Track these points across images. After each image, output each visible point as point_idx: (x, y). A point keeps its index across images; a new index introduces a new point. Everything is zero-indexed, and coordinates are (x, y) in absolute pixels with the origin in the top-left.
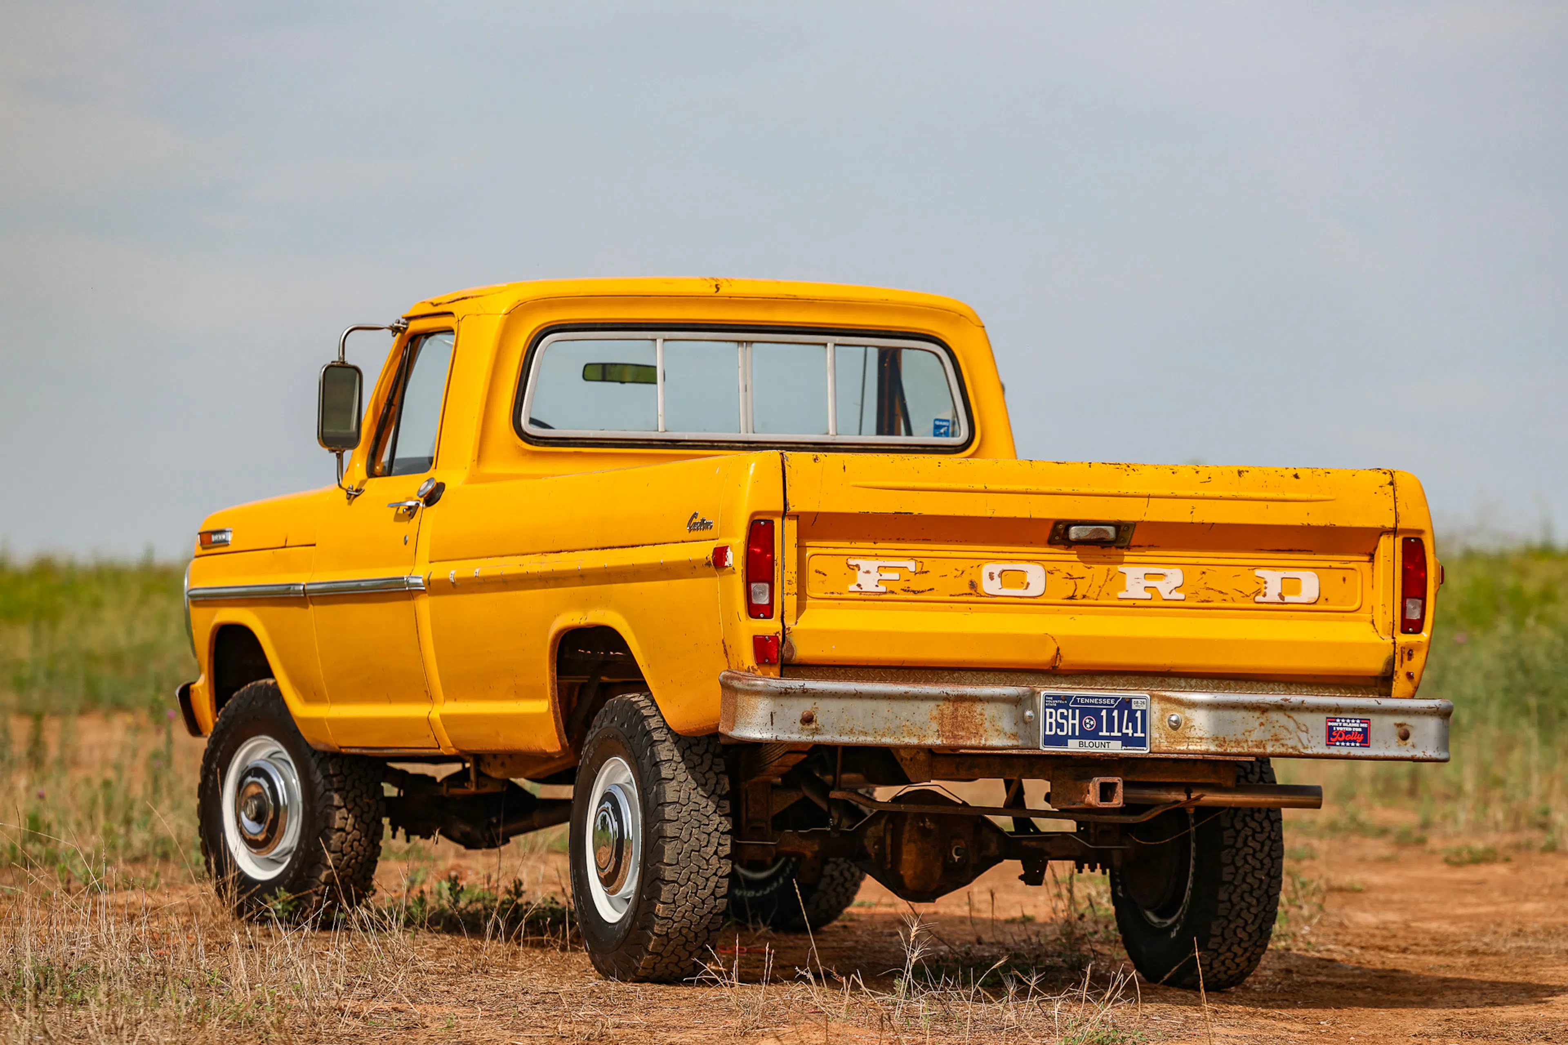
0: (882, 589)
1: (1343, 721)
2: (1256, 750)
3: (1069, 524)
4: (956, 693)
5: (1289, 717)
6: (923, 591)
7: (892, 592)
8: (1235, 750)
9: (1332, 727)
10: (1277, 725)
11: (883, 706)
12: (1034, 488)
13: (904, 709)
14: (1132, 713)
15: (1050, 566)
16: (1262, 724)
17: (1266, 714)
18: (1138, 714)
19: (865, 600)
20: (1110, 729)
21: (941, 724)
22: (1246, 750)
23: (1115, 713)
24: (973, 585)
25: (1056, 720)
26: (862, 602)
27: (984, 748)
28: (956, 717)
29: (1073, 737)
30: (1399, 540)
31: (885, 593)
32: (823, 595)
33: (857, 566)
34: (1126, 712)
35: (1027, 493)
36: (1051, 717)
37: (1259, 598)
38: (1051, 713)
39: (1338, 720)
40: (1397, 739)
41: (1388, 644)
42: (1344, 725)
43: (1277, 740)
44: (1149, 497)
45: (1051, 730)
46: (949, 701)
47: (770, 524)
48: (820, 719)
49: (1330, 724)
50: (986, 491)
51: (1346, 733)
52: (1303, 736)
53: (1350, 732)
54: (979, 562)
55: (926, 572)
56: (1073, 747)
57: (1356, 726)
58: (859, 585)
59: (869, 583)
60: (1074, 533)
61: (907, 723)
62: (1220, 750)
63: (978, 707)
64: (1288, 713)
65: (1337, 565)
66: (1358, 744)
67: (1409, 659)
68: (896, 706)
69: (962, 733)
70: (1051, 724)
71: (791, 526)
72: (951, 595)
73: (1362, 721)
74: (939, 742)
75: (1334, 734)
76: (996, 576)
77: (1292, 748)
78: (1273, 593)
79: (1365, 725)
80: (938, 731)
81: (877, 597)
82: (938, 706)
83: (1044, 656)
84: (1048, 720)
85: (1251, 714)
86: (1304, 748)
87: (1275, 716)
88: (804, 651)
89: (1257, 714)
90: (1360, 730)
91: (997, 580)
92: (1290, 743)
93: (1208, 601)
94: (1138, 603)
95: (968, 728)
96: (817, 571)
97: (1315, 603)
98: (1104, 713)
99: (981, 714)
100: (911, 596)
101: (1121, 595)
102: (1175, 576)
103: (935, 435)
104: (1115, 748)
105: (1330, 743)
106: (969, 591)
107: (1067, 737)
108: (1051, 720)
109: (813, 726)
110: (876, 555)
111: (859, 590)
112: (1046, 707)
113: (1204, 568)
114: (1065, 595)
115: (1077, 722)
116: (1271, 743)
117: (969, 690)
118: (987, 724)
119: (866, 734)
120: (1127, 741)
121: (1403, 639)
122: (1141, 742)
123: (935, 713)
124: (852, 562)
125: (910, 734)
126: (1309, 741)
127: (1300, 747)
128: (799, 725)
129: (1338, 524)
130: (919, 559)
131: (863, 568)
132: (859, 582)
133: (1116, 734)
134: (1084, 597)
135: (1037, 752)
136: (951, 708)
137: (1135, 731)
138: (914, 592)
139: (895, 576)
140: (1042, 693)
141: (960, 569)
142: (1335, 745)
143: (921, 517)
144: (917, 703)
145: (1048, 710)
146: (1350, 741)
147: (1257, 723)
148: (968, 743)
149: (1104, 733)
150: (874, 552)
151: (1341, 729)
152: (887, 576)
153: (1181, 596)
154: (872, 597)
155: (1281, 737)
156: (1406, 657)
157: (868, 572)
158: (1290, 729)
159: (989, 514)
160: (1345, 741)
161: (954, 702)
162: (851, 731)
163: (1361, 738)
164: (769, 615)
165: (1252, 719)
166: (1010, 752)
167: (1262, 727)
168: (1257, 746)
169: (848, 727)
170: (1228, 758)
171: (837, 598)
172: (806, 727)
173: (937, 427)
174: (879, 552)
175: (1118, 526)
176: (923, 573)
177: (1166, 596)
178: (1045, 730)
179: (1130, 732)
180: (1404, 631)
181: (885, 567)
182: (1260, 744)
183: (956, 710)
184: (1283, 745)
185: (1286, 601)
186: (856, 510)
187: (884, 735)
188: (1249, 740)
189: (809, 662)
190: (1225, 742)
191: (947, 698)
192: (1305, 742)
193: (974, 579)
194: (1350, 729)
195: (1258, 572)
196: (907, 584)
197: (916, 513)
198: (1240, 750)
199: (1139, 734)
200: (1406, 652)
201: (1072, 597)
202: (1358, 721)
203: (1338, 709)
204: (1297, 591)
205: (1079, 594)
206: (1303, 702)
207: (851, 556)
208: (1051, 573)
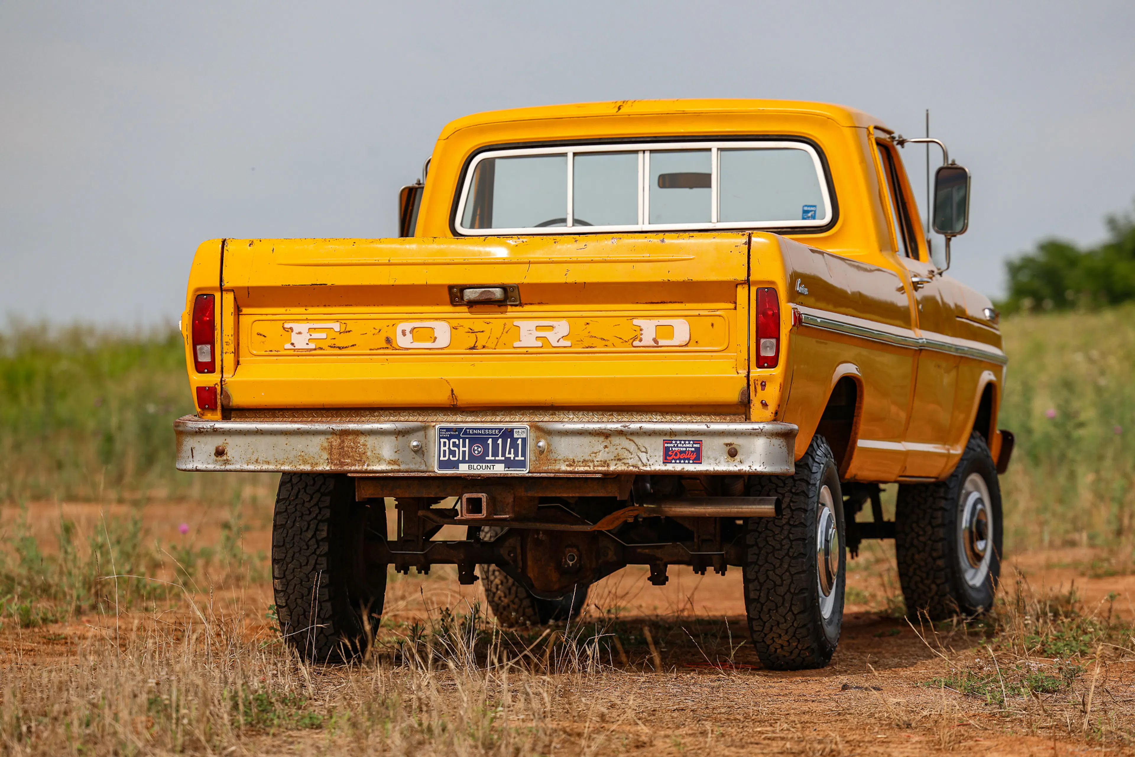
0: (312, 346)
1: (678, 442)
2: (600, 468)
3: (463, 288)
4: (340, 428)
5: (630, 440)
6: (346, 347)
7: (321, 349)
8: (582, 469)
9: (668, 447)
10: (619, 447)
11: (282, 440)
12: (430, 260)
13: (299, 443)
14: (514, 441)
15: (455, 323)
16: (606, 447)
17: (609, 439)
18: (519, 442)
19: (298, 356)
20: (495, 454)
21: (330, 454)
22: (592, 469)
23: (500, 441)
24: (388, 340)
25: (449, 448)
26: (297, 358)
27: (366, 472)
28: (343, 448)
29: (464, 461)
30: (753, 290)
31: (315, 349)
32: (263, 353)
33: (291, 328)
34: (509, 440)
35: (424, 264)
36: (445, 446)
37: (636, 343)
38: (445, 443)
39: (674, 442)
40: (726, 456)
41: (741, 378)
42: (679, 445)
43: (619, 460)
44: (529, 263)
45: (444, 456)
46: (336, 435)
47: (211, 298)
48: (230, 453)
49: (666, 445)
50: (390, 264)
51: (681, 452)
52: (643, 456)
53: (684, 452)
54: (394, 322)
55: (349, 332)
56: (464, 469)
57: (690, 447)
58: (292, 344)
59: (301, 342)
60: (470, 294)
61: (302, 454)
62: (569, 469)
63: (362, 439)
64: (630, 437)
65: (706, 313)
66: (691, 462)
67: (763, 389)
68: (294, 440)
69: (348, 461)
70: (445, 451)
71: (229, 298)
72: (371, 350)
73: (695, 442)
74: (328, 468)
75: (670, 453)
76: (407, 332)
77: (633, 466)
78: (648, 339)
79: (698, 446)
80: (328, 459)
81: (308, 353)
82: (328, 439)
83: (442, 397)
84: (442, 448)
85: (596, 439)
86: (644, 465)
87: (616, 440)
88: (240, 398)
89: (602, 439)
90: (693, 449)
91: (409, 336)
92: (631, 462)
93: (591, 347)
94: (530, 350)
95: (353, 456)
96: (258, 334)
97: (686, 345)
98: (490, 441)
99: (364, 445)
100: (337, 351)
101: (516, 344)
102: (562, 327)
103: (804, 219)
104: (499, 469)
105: (666, 462)
106: (385, 345)
107: (459, 462)
108: (445, 448)
109: (225, 458)
110: (307, 319)
111: (292, 347)
112: (440, 438)
113: (588, 320)
114: (468, 346)
115: (467, 449)
116: (614, 462)
117: (352, 426)
118: (369, 453)
119: (268, 463)
120: (508, 463)
121: (757, 372)
122: (522, 464)
123: (326, 444)
124: (287, 325)
125: (305, 462)
126: (648, 460)
127: (640, 464)
128: (213, 457)
129: (695, 279)
130: (343, 322)
131: (296, 330)
132: (292, 342)
133: (500, 458)
134: (484, 347)
135: (432, 475)
136: (339, 440)
137: (516, 455)
138: (339, 348)
139: (323, 335)
140: (437, 427)
141: (378, 328)
142: (671, 463)
143: (333, 288)
144: (309, 438)
145: (442, 440)
146: (684, 459)
147: (602, 446)
148: (353, 468)
149: (490, 458)
150: (305, 317)
151: (677, 449)
152: (315, 335)
153: (568, 343)
154: (304, 353)
155: (622, 457)
156: (759, 388)
157: (300, 333)
158: (631, 450)
159: (391, 282)
160: (680, 459)
161: (340, 435)
163: (694, 456)
164: (212, 370)
165: (598, 444)
166: (389, 474)
167: (606, 449)
168: (602, 465)
169: (254, 458)
170: (577, 476)
171: (274, 354)
172: (219, 458)
173: (805, 212)
174: (310, 317)
175: (504, 288)
176: (346, 332)
177: (555, 344)
178: (440, 456)
179: (512, 456)
180: (760, 365)
181: (315, 329)
182: (605, 463)
183: (343, 442)
184: (625, 464)
185: (660, 344)
186: (279, 283)
187: (282, 464)
188: (595, 460)
189: (246, 407)
190: (574, 462)
191: (333, 433)
192: (645, 461)
193: (390, 336)
194: (684, 449)
195: (636, 322)
196: (333, 342)
197: (329, 284)
198: (586, 468)
199: (520, 458)
200: (759, 383)
201: (474, 348)
202: (691, 442)
203: (672, 433)
204: (671, 336)
205: (479, 344)
206: (640, 428)
207: (286, 320)
208: (455, 328)
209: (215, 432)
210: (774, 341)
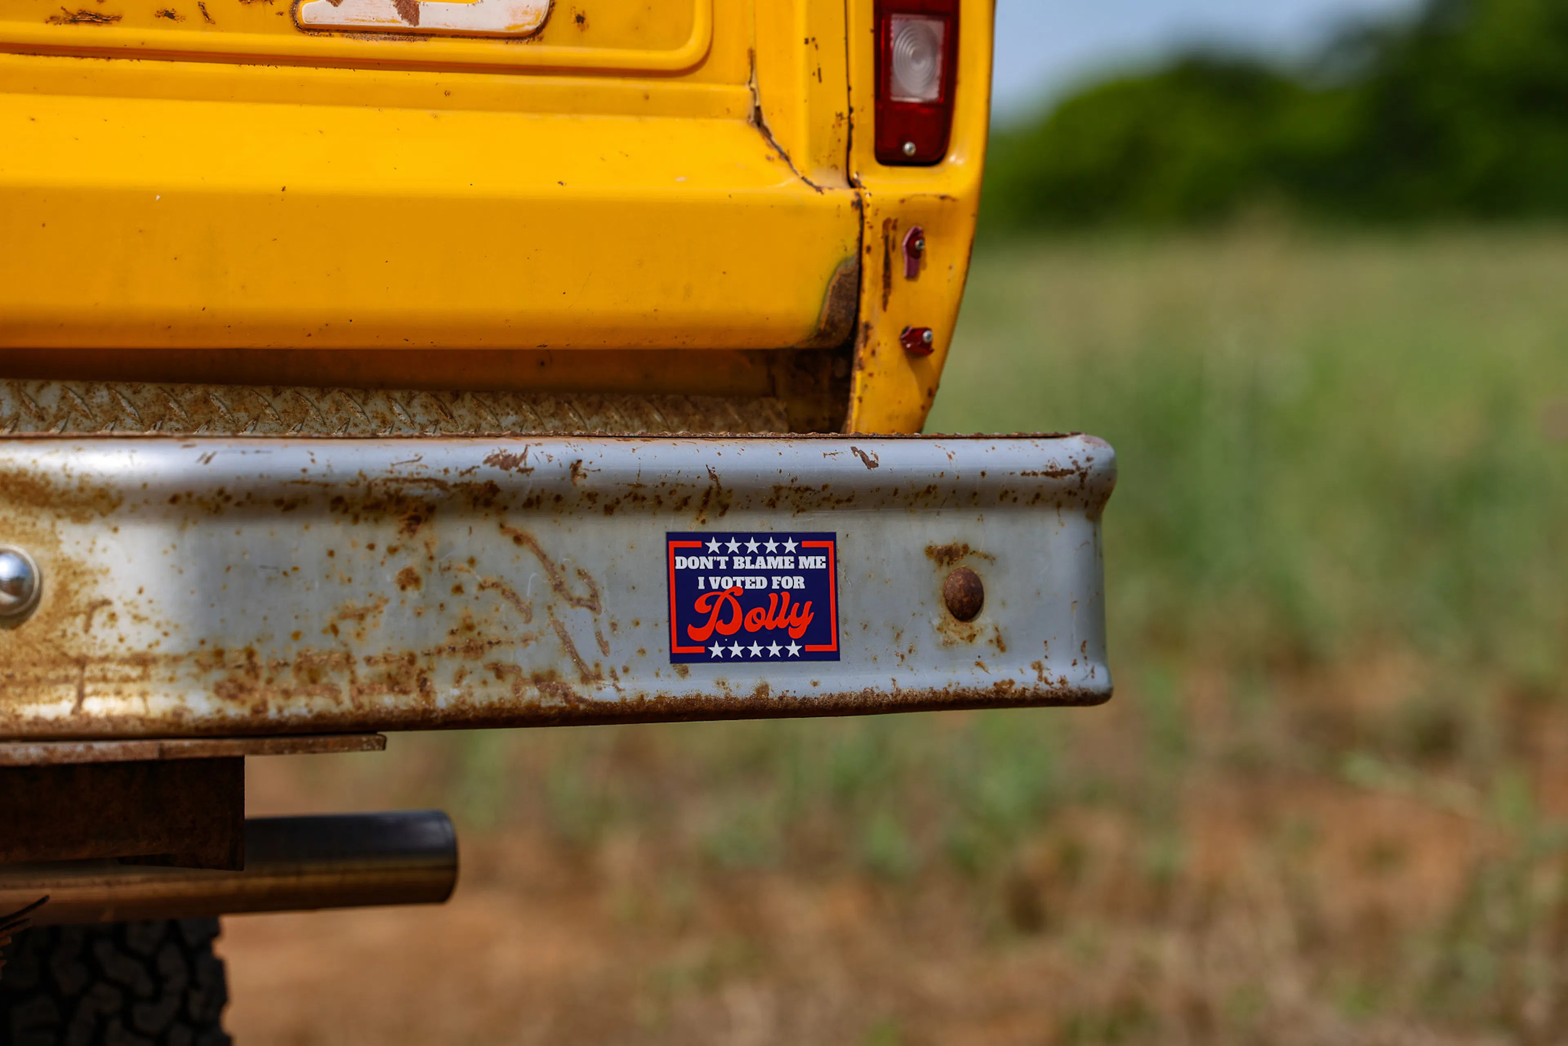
1: (733, 546)
5: (518, 539)
9: (690, 575)
10: (470, 579)
16: (409, 579)
17: (424, 533)
22: (347, 704)
39: (714, 546)
40: (938, 614)
41: (838, 211)
42: (739, 563)
43: (473, 650)
49: (682, 563)
51: (750, 599)
52: (579, 627)
53: (762, 599)
57: (783, 571)
62: (234, 711)
64: (517, 523)
66: (794, 649)
67: (912, 274)
73: (807, 545)
75: (700, 606)
77: (537, 680)
79: (820, 564)
85: (363, 532)
86: (585, 679)
89: (388, 535)
90: (798, 583)
92: (528, 660)
93: (96, 19)
97: (536, 35)
105: (684, 650)
116: (448, 666)
126: (604, 646)
127: (569, 676)
142: (707, 657)
146: (764, 639)
147: (389, 576)
151: (727, 583)
155: (493, 632)
156: (897, 265)
158: (528, 594)
160: (745, 639)
163: (806, 619)
165: (369, 559)
167: (412, 593)
168: (393, 683)
180: (889, 154)
182: (407, 670)
184: (499, 671)
185: (426, 21)
188: (360, 653)
190: (253, 670)
192: (589, 651)
194: (761, 583)
198: (321, 703)
200: (902, 240)
202: (790, 546)
203: (714, 496)
206: (575, 467)
210: (937, 27)
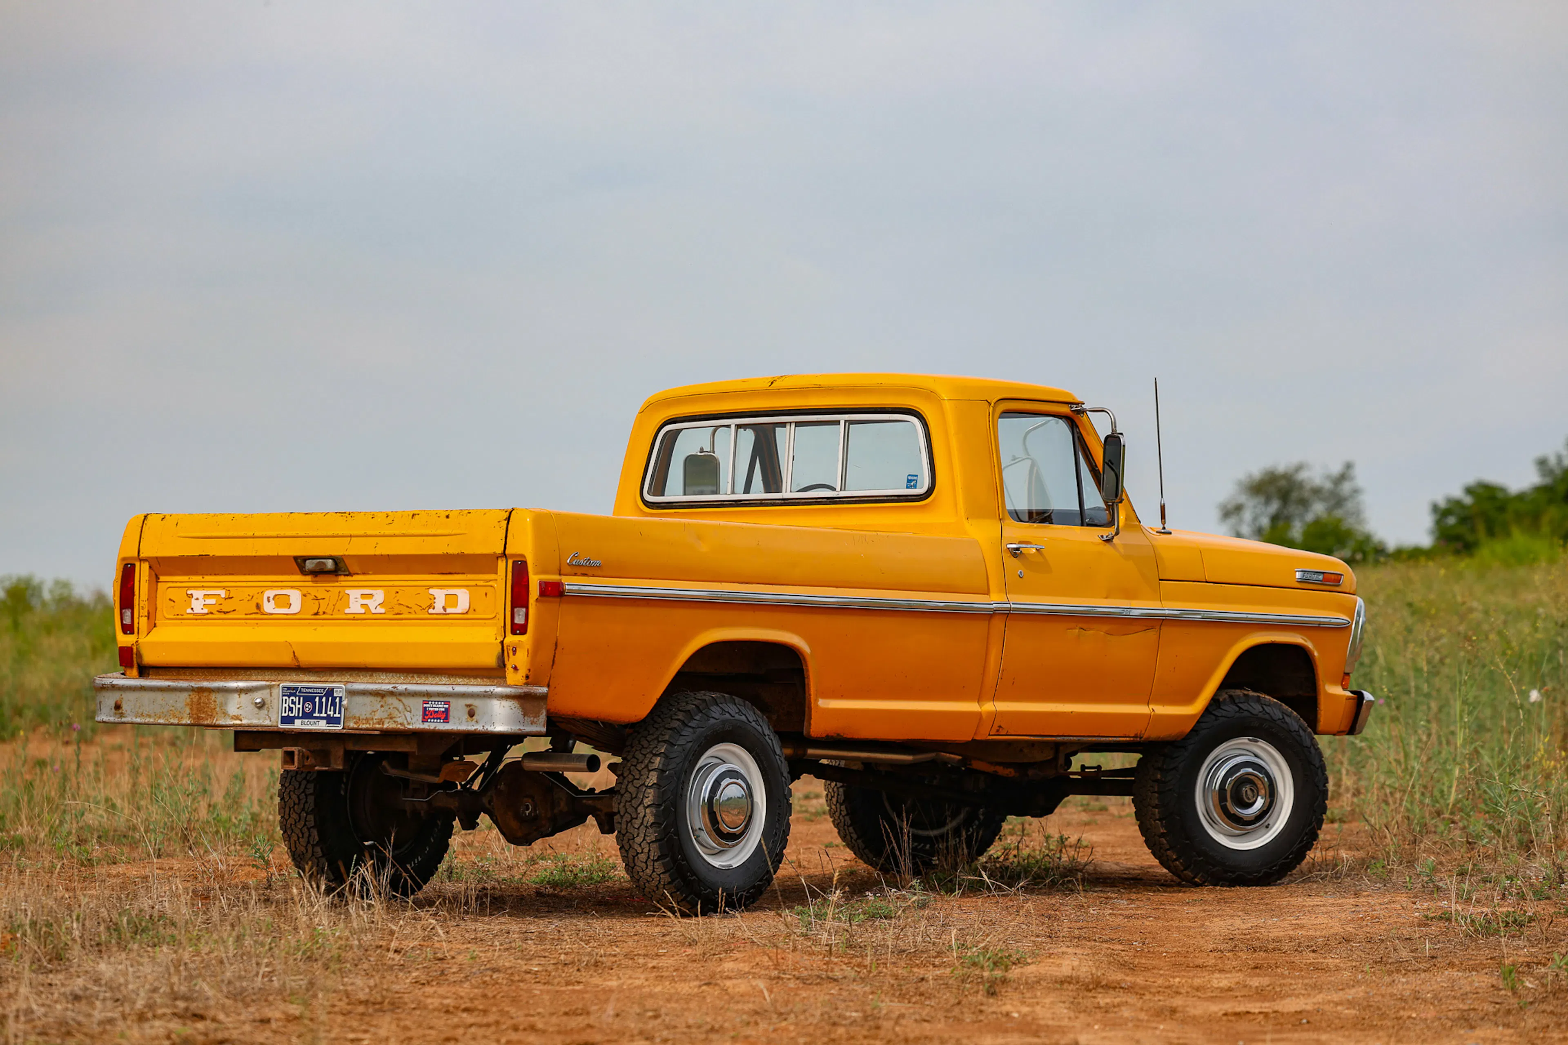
0: (205, 611)
1: (433, 703)
2: (377, 726)
3: (305, 559)
4: (197, 686)
5: (399, 701)
7: (212, 613)
8: (364, 726)
9: (426, 708)
10: (391, 707)
11: (159, 696)
12: (282, 534)
13: (171, 698)
14: (334, 699)
15: (305, 591)
16: (382, 706)
17: (384, 699)
18: (337, 700)
19: (197, 620)
20: (320, 712)
21: (191, 709)
22: (372, 727)
23: (324, 700)
24: (258, 606)
25: (289, 705)
26: (196, 622)
27: (215, 726)
28: (200, 704)
29: (298, 718)
30: (510, 562)
31: (208, 614)
32: (173, 617)
33: (192, 595)
34: (330, 699)
35: (278, 537)
36: (286, 703)
37: (431, 611)
38: (286, 700)
39: (430, 703)
40: (467, 716)
41: (498, 644)
42: (434, 706)
43: (391, 718)
44: (351, 536)
45: (285, 713)
46: (195, 692)
47: (133, 565)
48: (125, 707)
49: (424, 706)
50: (254, 537)
51: (435, 713)
52: (408, 714)
53: (437, 712)
54: (263, 589)
55: (232, 598)
56: (298, 725)
57: (441, 707)
58: (192, 609)
59: (198, 607)
60: (309, 565)
61: (172, 709)
62: (355, 726)
63: (213, 696)
64: (399, 698)
65: (481, 583)
66: (442, 721)
67: (514, 654)
68: (167, 696)
69: (203, 715)
70: (285, 708)
71: (145, 566)
72: (246, 615)
73: (446, 703)
74: (189, 722)
75: (427, 713)
76: (271, 599)
77: (400, 725)
78: (439, 607)
79: (447, 706)
80: (189, 714)
81: (203, 617)
82: (189, 696)
83: (286, 659)
84: (284, 705)
85: (376, 698)
86: (409, 724)
87: (391, 700)
88: (150, 657)
89: (379, 699)
90: (444, 710)
91: (272, 602)
92: (399, 720)
93: (399, 614)
94: (357, 616)
95: (207, 711)
96: (169, 600)
97: (467, 613)
98: (317, 700)
99: (214, 701)
100: (223, 616)
101: (347, 611)
102: (379, 595)
103: (907, 488)
104: (322, 726)
105: (424, 720)
106: (256, 611)
107: (295, 718)
108: (286, 706)
109: (121, 711)
110: (203, 587)
111: (192, 612)
112: (284, 696)
113: (397, 589)
114: (312, 612)
115: (301, 706)
116: (387, 721)
117: (205, 684)
118: (218, 709)
119: (150, 716)
120: (330, 720)
121: (511, 639)
122: (337, 721)
123: (188, 700)
124: (189, 592)
125: (174, 716)
126: (412, 720)
127: (405, 723)
128: (113, 710)
129: (466, 552)
130: (228, 589)
131: (195, 597)
132: (192, 607)
133: (323, 715)
134: (324, 613)
135: (276, 729)
136: (197, 697)
137: (335, 713)
138: (225, 613)
139: (213, 601)
140: (281, 686)
141: (251, 595)
142: (428, 722)
143: (215, 558)
144: (178, 694)
145: (284, 698)
146: (437, 719)
147: (379, 706)
148: (206, 722)
149: (316, 715)
150: (201, 585)
151: (432, 709)
152: (209, 601)
153: (383, 611)
154: (201, 617)
155: (393, 716)
156: (511, 653)
157: (197, 599)
158: (400, 711)
159: (254, 554)
160: (434, 719)
161: (198, 693)
162: (142, 715)
163: (444, 716)
164: (132, 633)
165: (376, 702)
167: (382, 709)
168: (379, 724)
169: (140, 711)
170: (362, 732)
171: (180, 618)
172: (117, 712)
173: (909, 481)
174: (205, 585)
175: (334, 559)
176: (230, 599)
177: (374, 611)
178: (282, 713)
179: (332, 713)
180: (514, 633)
181: (208, 595)
182: (381, 721)
183: (200, 699)
184: (395, 723)
185: (448, 612)
186: (177, 554)
187: (160, 718)
188: (374, 718)
189: (155, 665)
191: (193, 690)
192: (409, 719)
193: (260, 602)
194: (437, 710)
195: (431, 591)
196: (221, 607)
197: (211, 555)
198: (368, 726)
199: (337, 715)
200: (511, 649)
201: (317, 614)
202: (443, 703)
203: (428, 694)
204: (455, 605)
205: (321, 611)
206: (406, 689)
207: (189, 588)
208: (305, 595)
209: (114, 687)
210: (524, 609)
